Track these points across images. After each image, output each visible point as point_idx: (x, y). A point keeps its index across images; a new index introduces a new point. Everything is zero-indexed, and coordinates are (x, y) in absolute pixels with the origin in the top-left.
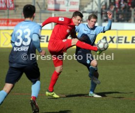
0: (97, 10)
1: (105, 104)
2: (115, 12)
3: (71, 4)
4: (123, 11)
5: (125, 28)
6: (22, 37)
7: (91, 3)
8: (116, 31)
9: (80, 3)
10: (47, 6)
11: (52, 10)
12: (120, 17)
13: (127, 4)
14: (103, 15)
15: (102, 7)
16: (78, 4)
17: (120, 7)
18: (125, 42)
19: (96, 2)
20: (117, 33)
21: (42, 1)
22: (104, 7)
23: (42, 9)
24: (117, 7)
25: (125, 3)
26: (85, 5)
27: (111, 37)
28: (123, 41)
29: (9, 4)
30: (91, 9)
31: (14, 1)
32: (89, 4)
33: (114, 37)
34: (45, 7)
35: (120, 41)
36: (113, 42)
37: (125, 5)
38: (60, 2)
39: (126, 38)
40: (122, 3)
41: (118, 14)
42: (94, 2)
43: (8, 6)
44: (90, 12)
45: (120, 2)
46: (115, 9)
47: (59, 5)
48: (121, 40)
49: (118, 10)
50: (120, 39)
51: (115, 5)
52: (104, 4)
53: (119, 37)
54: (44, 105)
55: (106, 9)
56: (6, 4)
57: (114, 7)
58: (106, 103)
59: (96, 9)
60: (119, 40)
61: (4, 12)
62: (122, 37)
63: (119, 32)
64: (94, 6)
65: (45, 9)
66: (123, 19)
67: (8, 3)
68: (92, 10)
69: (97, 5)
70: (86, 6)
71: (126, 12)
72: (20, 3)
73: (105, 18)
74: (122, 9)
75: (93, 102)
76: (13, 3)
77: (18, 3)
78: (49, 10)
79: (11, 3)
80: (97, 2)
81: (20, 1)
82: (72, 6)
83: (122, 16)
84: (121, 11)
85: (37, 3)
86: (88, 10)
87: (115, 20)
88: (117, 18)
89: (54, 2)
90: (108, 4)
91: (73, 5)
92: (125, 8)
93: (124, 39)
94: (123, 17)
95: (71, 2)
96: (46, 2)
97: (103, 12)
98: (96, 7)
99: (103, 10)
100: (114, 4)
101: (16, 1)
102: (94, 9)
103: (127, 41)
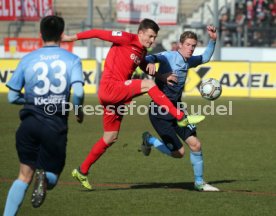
0: (211, 22)
1: (227, 205)
2: (246, 28)
3: (161, 12)
4: (261, 25)
5: (265, 59)
6: (48, 76)
7: (200, 10)
8: (247, 64)
9: (180, 9)
10: (115, 14)
11: (125, 22)
12: (255, 37)
13: (268, 12)
14: (224, 33)
15: (220, 17)
16: (176, 11)
17: (255, 17)
18: (265, 85)
19: (209, 8)
20: (250, 67)
21: (107, 5)
22: (225, 17)
23: (107, 21)
24: (249, 17)
25: (266, 11)
26: (188, 13)
27: (237, 76)
28: (261, 83)
29: (43, 9)
30: (199, 20)
31: (53, 5)
32: (196, 11)
33: (243, 76)
34: (113, 16)
35: (254, 83)
36: (242, 85)
37: (266, 14)
38: (141, 6)
39: (266, 77)
40: (259, 10)
41: (251, 31)
42: (206, 8)
43: (41, 14)
44: (199, 26)
45: (255, 8)
46: (247, 20)
47: (139, 12)
48: (258, 81)
49: (252, 23)
50: (255, 78)
51: (245, 13)
52: (224, 11)
53: (253, 76)
54: (109, 206)
55: (228, 20)
56: (38, 10)
57: (244, 17)
58: (227, 202)
59: (209, 20)
60: (253, 81)
61: (34, 25)
62: (259, 75)
63: (253, 65)
64: (205, 16)
65: (113, 20)
66: (260, 40)
67: (41, 9)
68: (202, 22)
69: (212, 13)
70: (191, 16)
71: (268, 27)
72: (64, 8)
73: (227, 39)
74: (259, 21)
75: (203, 200)
76: (51, 8)
77: (60, 8)
78: (120, 22)
79: (46, 7)
80: (212, 8)
81: (65, 5)
82: (163, 14)
83: (259, 35)
84: (257, 25)
85: (97, 8)
86: (194, 23)
87: (246, 43)
88: (250, 38)
89: (129, 6)
90: (233, 12)
91: (166, 12)
92: (264, 20)
93: (262, 79)
94: (261, 38)
95: (161, 8)
96: (114, 6)
97: (223, 28)
98: (210, 16)
99: (223, 23)
100: (244, 10)
101: (58, 5)
102: (205, 21)
103: (269, 83)
